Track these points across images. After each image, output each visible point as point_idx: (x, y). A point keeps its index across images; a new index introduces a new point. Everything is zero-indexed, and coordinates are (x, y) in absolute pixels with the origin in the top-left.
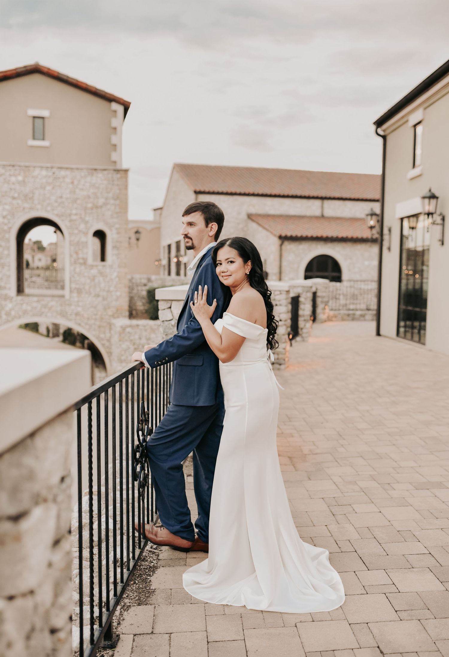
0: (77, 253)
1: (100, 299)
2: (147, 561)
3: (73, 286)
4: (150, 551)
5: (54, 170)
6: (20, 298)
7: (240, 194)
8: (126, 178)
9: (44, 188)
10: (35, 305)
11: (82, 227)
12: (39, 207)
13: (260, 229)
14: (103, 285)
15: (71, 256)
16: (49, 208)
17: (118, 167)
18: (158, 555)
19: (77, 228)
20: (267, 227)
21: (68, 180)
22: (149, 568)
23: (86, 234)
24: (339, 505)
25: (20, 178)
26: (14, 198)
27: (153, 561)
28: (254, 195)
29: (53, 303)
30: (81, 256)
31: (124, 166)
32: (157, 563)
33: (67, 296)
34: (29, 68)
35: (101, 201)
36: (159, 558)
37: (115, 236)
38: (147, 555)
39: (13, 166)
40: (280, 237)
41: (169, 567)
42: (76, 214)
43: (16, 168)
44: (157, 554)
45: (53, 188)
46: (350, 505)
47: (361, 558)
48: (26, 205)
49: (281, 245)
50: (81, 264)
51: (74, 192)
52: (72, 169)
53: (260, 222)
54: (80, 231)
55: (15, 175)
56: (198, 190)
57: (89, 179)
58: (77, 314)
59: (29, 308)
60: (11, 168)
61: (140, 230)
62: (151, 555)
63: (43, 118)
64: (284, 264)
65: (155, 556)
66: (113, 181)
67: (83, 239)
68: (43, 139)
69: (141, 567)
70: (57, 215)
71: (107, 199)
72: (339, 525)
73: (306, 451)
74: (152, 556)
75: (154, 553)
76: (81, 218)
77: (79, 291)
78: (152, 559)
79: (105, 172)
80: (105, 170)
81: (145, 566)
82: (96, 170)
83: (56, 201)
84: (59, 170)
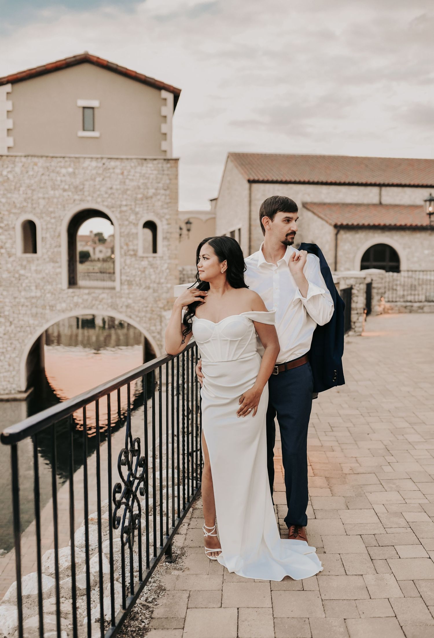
0: (127, 245)
1: (151, 291)
2: (137, 619)
3: (124, 278)
4: (143, 605)
5: (104, 161)
6: (71, 290)
7: (295, 183)
8: (177, 167)
9: (94, 180)
10: (86, 297)
11: (132, 218)
12: (89, 198)
13: (315, 218)
14: (153, 277)
15: (121, 248)
16: (99, 200)
17: (168, 157)
18: (152, 612)
19: (127, 220)
20: (322, 216)
21: (118, 171)
22: (138, 631)
23: (136, 225)
24: (379, 546)
25: (70, 170)
26: (64, 190)
27: (145, 621)
28: (309, 183)
29: (104, 295)
30: (131, 247)
31: (175, 156)
32: (149, 623)
33: (118, 289)
34: (78, 58)
35: (151, 192)
36: (153, 616)
37: (166, 227)
38: (139, 611)
39: (64, 158)
40: (336, 226)
41: (162, 629)
42: (126, 205)
43: (66, 159)
44: (152, 609)
45: (103, 179)
46: (393, 546)
47: (401, 627)
48: (77, 197)
49: (337, 234)
50: (131, 255)
51: (124, 182)
52: (122, 159)
53: (315, 211)
54: (130, 223)
55: (65, 167)
56: (252, 178)
57: (139, 169)
58: (128, 306)
59: (80, 301)
60: (61, 159)
61: (191, 221)
62: (144, 610)
63: (93, 108)
64: (340, 253)
65: (149, 612)
66: (163, 170)
67: (134, 231)
68: (93, 130)
69: (129, 629)
70: (107, 207)
71: (156, 189)
72: (377, 574)
73: (346, 471)
74: (144, 612)
75: (147, 608)
76: (131, 209)
77: (130, 283)
78: (144, 618)
79: (155, 162)
80: (155, 159)
81: (134, 627)
82: (145, 159)
83: (106, 193)
84: (109, 160)
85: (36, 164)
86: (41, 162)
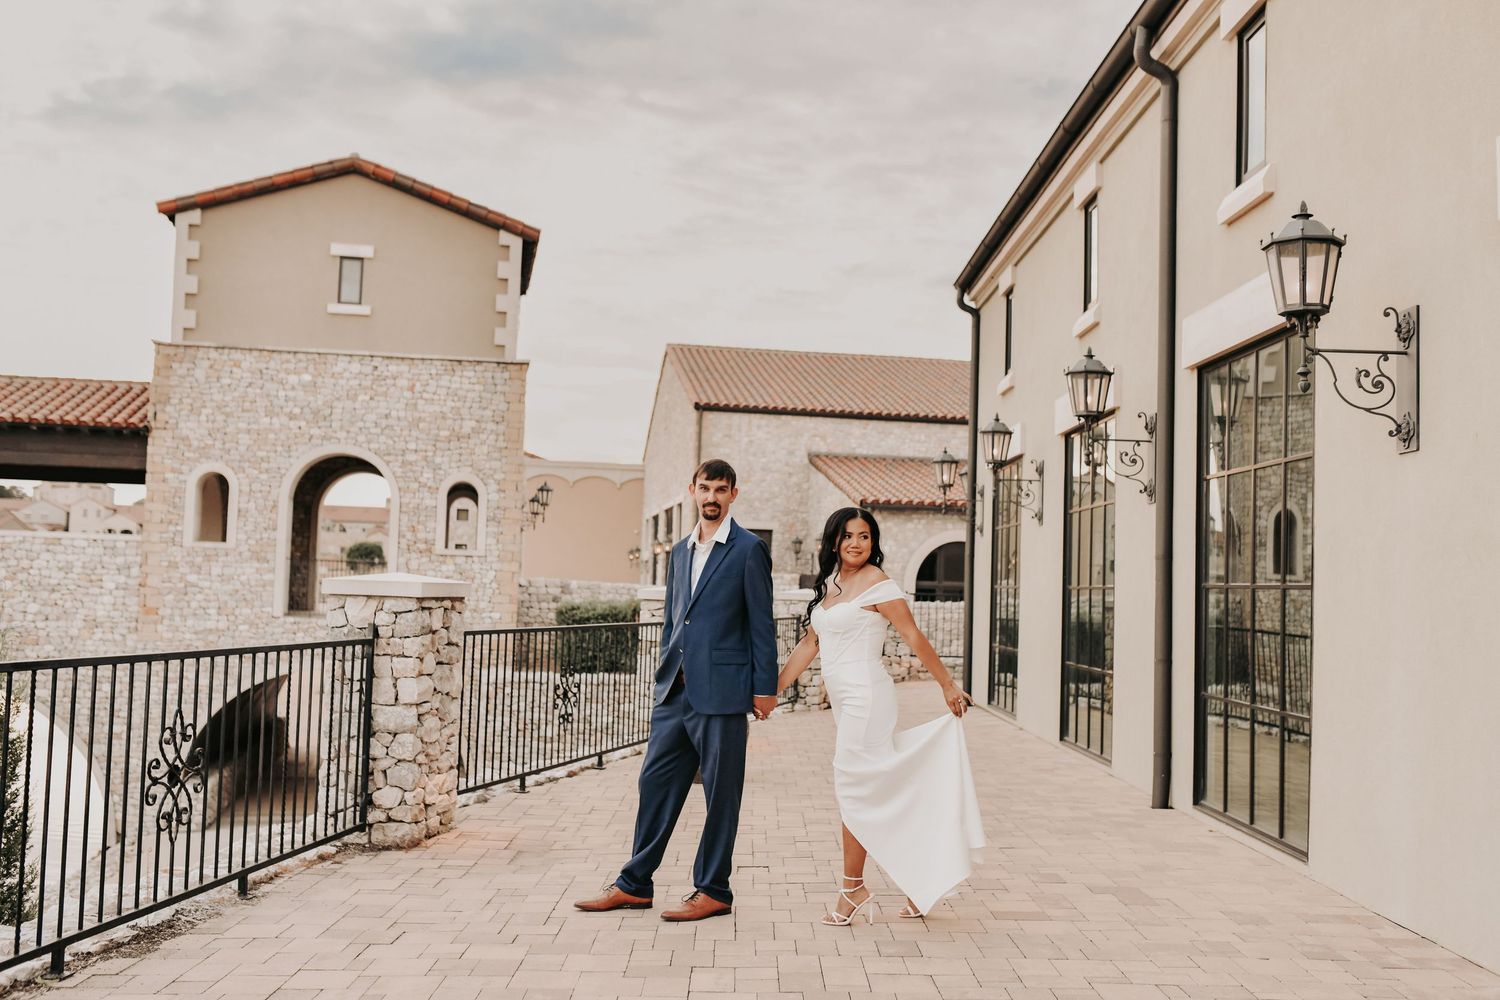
5: (376, 362)
8: (523, 380)
9: (354, 398)
12: (341, 434)
16: (362, 437)
17: (507, 358)
21: (403, 383)
23: (433, 492)
25: (307, 378)
26: (291, 417)
35: (468, 425)
39: (294, 353)
43: (301, 357)
45: (371, 399)
48: (316, 431)
51: (414, 406)
52: (411, 360)
54: (423, 486)
55: (296, 372)
56: (703, 401)
57: (445, 380)
60: (289, 357)
66: (495, 385)
67: (428, 502)
68: (360, 302)
70: (375, 450)
71: (479, 421)
79: (480, 368)
80: (479, 363)
82: (460, 362)
83: (377, 425)
84: (386, 362)
85: (237, 364)
86: (248, 360)
